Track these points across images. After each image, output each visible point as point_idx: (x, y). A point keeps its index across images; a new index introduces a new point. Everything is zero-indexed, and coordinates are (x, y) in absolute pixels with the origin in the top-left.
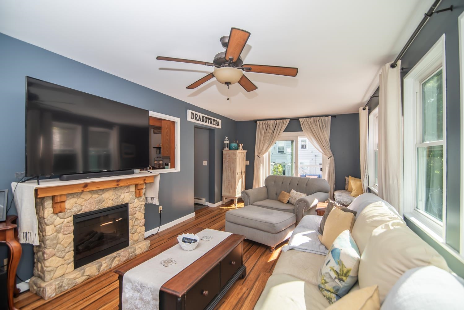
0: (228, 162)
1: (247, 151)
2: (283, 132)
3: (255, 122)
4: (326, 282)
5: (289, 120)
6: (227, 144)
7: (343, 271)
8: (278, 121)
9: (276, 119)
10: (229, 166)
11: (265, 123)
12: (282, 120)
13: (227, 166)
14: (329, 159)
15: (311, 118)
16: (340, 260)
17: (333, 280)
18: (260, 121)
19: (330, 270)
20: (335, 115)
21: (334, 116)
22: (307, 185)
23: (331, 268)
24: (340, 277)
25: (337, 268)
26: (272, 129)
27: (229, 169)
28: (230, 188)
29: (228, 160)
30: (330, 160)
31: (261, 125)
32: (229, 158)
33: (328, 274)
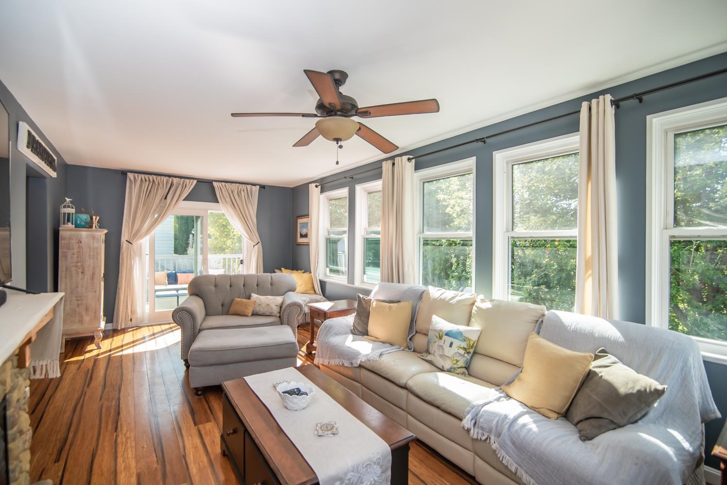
0: (75, 256)
1: (106, 231)
2: (183, 200)
3: (124, 173)
4: (457, 361)
5: (195, 182)
6: (73, 213)
7: (470, 345)
8: (175, 180)
9: (170, 176)
10: (79, 264)
11: (147, 179)
12: (182, 180)
13: (74, 264)
14: (256, 246)
15: (233, 184)
16: (465, 337)
17: (463, 356)
18: (136, 175)
19: (458, 349)
20: (264, 186)
21: (262, 187)
22: (271, 284)
23: (458, 347)
24: (468, 351)
25: (464, 344)
26: (161, 192)
27: (80, 271)
28: (84, 313)
29: (75, 251)
30: (258, 247)
31: (138, 183)
32: (79, 247)
33: (457, 354)
